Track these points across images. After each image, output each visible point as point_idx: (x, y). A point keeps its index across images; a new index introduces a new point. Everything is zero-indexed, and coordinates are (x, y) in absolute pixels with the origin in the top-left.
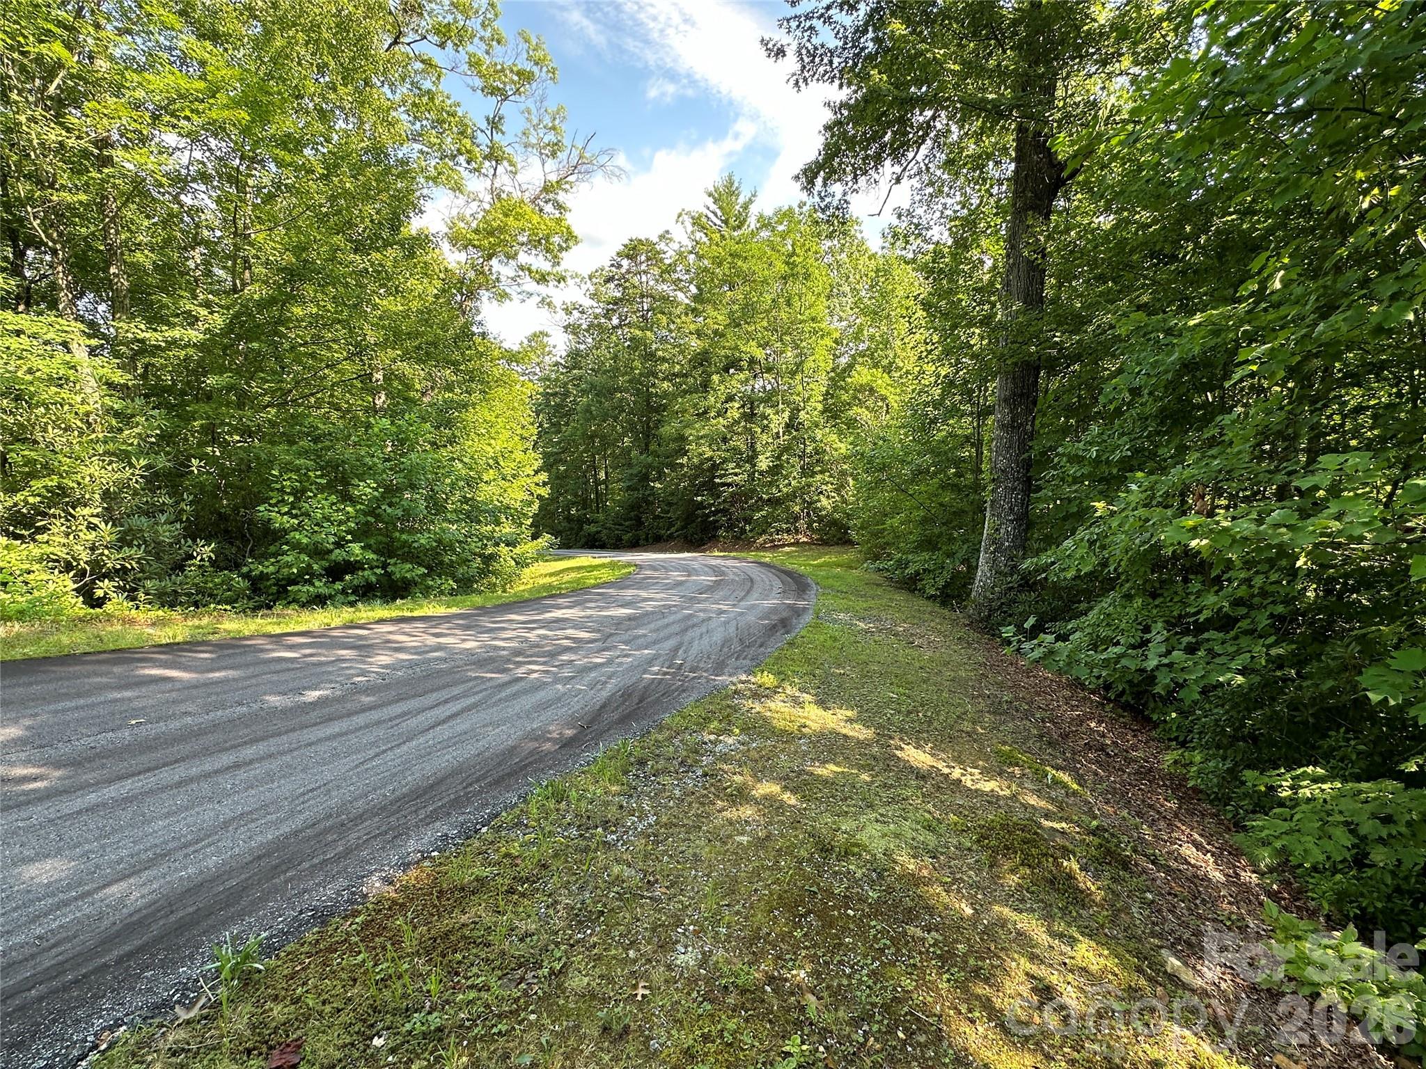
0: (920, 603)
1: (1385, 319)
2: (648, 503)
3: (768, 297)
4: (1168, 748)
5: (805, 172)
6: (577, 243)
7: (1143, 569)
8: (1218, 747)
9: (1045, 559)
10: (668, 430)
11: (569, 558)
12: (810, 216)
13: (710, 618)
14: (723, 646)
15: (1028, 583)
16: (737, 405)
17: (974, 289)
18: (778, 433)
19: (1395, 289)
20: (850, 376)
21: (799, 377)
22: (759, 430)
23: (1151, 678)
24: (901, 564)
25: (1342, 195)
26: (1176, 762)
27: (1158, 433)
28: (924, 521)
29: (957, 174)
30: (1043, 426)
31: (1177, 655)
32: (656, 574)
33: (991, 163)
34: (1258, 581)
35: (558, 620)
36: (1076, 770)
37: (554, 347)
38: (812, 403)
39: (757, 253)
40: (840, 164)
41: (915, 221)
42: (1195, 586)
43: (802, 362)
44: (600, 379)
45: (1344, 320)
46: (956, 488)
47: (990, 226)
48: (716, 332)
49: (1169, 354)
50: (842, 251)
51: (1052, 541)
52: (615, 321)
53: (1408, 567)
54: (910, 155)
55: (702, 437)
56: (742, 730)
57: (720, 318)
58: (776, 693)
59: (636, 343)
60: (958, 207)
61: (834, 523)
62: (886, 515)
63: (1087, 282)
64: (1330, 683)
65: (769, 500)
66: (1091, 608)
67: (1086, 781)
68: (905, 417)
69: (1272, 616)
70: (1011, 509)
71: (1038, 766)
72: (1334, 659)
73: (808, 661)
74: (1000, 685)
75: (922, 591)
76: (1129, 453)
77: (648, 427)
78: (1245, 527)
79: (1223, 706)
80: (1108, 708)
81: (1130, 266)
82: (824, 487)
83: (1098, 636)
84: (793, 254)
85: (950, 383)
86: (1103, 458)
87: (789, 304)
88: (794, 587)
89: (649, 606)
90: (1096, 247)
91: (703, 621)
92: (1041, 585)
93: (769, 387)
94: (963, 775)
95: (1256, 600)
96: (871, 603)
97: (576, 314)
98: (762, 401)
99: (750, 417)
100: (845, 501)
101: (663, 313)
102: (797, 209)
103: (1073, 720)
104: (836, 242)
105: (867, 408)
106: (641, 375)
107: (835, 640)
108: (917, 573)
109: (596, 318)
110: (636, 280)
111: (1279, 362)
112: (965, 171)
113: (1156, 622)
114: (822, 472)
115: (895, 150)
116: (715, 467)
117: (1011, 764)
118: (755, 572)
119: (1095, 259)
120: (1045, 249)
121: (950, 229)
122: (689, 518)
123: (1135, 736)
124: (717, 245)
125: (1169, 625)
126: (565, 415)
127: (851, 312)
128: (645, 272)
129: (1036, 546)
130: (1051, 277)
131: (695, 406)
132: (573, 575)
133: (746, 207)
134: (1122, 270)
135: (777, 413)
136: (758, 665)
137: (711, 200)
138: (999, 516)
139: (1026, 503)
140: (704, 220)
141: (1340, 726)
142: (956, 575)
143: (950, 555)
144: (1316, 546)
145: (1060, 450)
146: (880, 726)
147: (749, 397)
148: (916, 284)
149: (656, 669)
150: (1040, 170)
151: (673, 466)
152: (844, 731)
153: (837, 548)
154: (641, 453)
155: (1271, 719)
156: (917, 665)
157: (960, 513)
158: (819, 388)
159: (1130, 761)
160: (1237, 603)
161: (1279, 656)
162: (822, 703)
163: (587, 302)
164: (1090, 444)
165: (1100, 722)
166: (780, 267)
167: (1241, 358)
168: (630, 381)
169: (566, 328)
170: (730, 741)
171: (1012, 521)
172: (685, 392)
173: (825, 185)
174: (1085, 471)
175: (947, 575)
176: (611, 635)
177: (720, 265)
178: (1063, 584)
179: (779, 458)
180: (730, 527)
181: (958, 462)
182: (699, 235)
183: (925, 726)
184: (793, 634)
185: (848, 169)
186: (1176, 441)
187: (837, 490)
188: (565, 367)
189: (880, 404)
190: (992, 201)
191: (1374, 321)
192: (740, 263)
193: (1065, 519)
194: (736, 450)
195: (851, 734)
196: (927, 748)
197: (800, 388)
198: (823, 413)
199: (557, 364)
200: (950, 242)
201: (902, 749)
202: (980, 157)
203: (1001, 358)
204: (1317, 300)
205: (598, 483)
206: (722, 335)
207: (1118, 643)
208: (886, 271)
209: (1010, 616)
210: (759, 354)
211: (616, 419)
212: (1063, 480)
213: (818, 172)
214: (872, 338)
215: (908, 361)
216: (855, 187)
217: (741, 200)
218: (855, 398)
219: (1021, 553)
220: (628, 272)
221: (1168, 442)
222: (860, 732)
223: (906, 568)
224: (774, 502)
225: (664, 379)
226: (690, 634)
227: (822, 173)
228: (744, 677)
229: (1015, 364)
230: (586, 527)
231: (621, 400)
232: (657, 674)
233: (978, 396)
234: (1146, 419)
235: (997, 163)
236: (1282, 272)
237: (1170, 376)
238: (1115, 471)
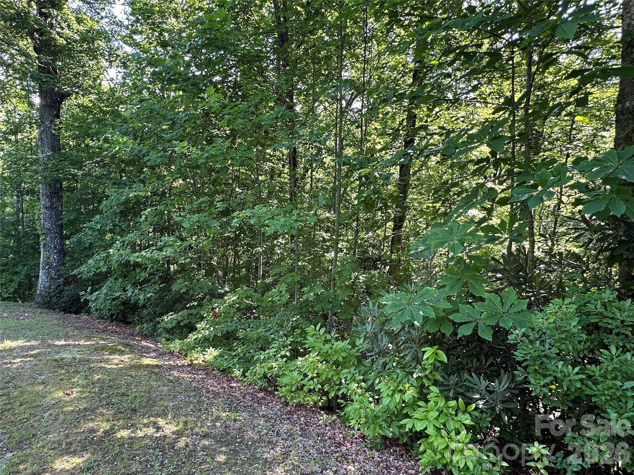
76: (112, 227)
86: (103, 229)
103: (103, 328)
139: (62, 244)
174: (96, 233)
219: (63, 268)
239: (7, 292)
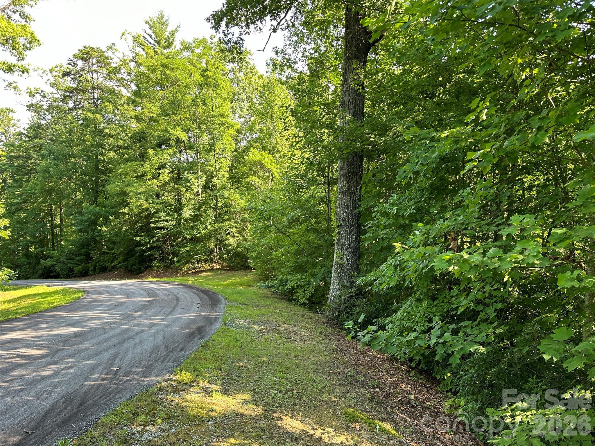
0: (296, 309)
1: (536, 141)
2: (96, 242)
3: (189, 98)
4: (447, 397)
5: (213, 16)
6: (39, 45)
7: (426, 283)
8: (473, 394)
9: (370, 277)
10: (113, 187)
11: (27, 287)
12: (218, 45)
13: (143, 331)
14: (152, 352)
15: (361, 293)
16: (167, 171)
17: (324, 104)
18: (198, 192)
19: (539, 125)
20: (247, 155)
21: (212, 154)
22: (184, 189)
23: (433, 353)
24: (283, 282)
25: (513, 70)
26: (451, 406)
27: (430, 199)
28: (298, 253)
29: (311, 31)
30: (366, 192)
31: (447, 336)
32: (101, 297)
33: (332, 26)
34: (487, 288)
35: (12, 341)
36: (393, 420)
37: (18, 121)
38: (222, 172)
39: (181, 66)
40: (237, 15)
41: (287, 57)
42: (455, 292)
43: (214, 144)
44: (58, 148)
45: (517, 139)
46: (316, 231)
47: (332, 66)
48: (151, 119)
49: (433, 152)
50: (240, 71)
51: (375, 265)
52: (71, 105)
53: (557, 279)
54: (282, 15)
55: (140, 193)
56: (164, 420)
57: (154, 109)
58: (192, 386)
59: (87, 122)
60: (313, 52)
61: (238, 255)
62: (272, 249)
63: (388, 104)
64: (526, 349)
65: (192, 239)
66: (399, 308)
67: (399, 427)
68: (282, 184)
69: (496, 310)
70: (349, 245)
71: (370, 421)
72: (528, 334)
73: (217, 359)
74: (346, 364)
75: (297, 300)
76: (414, 211)
77: (97, 185)
78: (476, 259)
79: (474, 367)
80: (412, 374)
81: (411, 98)
82: (231, 230)
83: (403, 326)
84: (207, 70)
85: (310, 163)
86: (400, 214)
87: (204, 103)
88: (209, 302)
89: (93, 324)
90: (392, 85)
91: (137, 333)
92: (369, 293)
93: (191, 160)
94: (323, 434)
95: (487, 301)
96: (263, 311)
97: (38, 96)
98: (186, 169)
99: (177, 180)
100: (245, 240)
101: (110, 102)
102: (209, 40)
103: (391, 384)
104: (236, 65)
105: (259, 177)
106: (91, 146)
107: (237, 340)
108: (293, 288)
109: (55, 101)
110: (88, 76)
111: (488, 161)
112: (316, 29)
113: (434, 316)
114: (229, 220)
115: (273, 10)
116: (150, 215)
117: (353, 422)
118: (182, 293)
119: (392, 92)
120: (363, 83)
121: (308, 65)
122: (129, 253)
123: (428, 391)
124: (152, 58)
125: (443, 318)
126: (27, 174)
127: (247, 112)
128: (95, 71)
129: (365, 268)
130: (368, 100)
131: (135, 171)
132: (29, 301)
133: (173, 34)
134: (407, 100)
135: (197, 178)
136: (179, 365)
137: (147, 26)
138: (342, 249)
139: (358, 241)
140: (142, 39)
141: (533, 375)
142: (317, 288)
143: (313, 275)
144: (513, 269)
145: (375, 208)
146: (267, 404)
147: (176, 166)
148: (289, 97)
149: (96, 376)
150: (359, 35)
151: (117, 215)
152: (241, 411)
153: (240, 272)
154: (91, 204)
155: (499, 373)
156: (293, 354)
157: (318, 247)
158: (226, 162)
159: (425, 409)
160: (478, 302)
161: (501, 334)
162: (226, 392)
163: (48, 89)
164: (393, 205)
165: (407, 384)
166: (198, 77)
167: (468, 158)
168: (83, 150)
169: (29, 107)
170: (154, 429)
171: (350, 252)
172: (127, 160)
173: (227, 26)
174: (391, 221)
175: (312, 289)
176: (60, 350)
177: (153, 71)
178: (382, 293)
179: (198, 209)
180: (162, 259)
181: (317, 215)
182: (138, 50)
183: (297, 401)
184: (206, 339)
185: (243, 18)
186: (440, 204)
187: (240, 232)
188: (27, 136)
189: (267, 174)
190: (333, 49)
191: (531, 141)
192: (168, 72)
193: (381, 251)
194: (166, 204)
195: (246, 412)
196: (299, 417)
197: (213, 161)
198: (229, 179)
199: (20, 134)
200: (308, 73)
201: (282, 419)
202: (324, 22)
203: (340, 150)
204: (505, 126)
205: (53, 226)
206: (156, 121)
207: (415, 330)
208: (269, 87)
209: (351, 315)
210: (184, 136)
211: (70, 178)
212: (378, 227)
213: (222, 18)
214: (261, 131)
215: (284, 147)
216: (247, 30)
217: (170, 29)
218: (251, 170)
219: (356, 274)
220: (82, 69)
221: (436, 203)
222: (253, 410)
223: (286, 285)
224: (195, 240)
225: (110, 150)
226: (126, 345)
227: (225, 19)
228: (167, 377)
229: (349, 153)
230: (42, 262)
231: (75, 164)
232: (96, 380)
233: (328, 172)
234: (423, 190)
235: (335, 27)
236: (486, 110)
237: (434, 165)
238: (407, 222)
239: (303, 296)
